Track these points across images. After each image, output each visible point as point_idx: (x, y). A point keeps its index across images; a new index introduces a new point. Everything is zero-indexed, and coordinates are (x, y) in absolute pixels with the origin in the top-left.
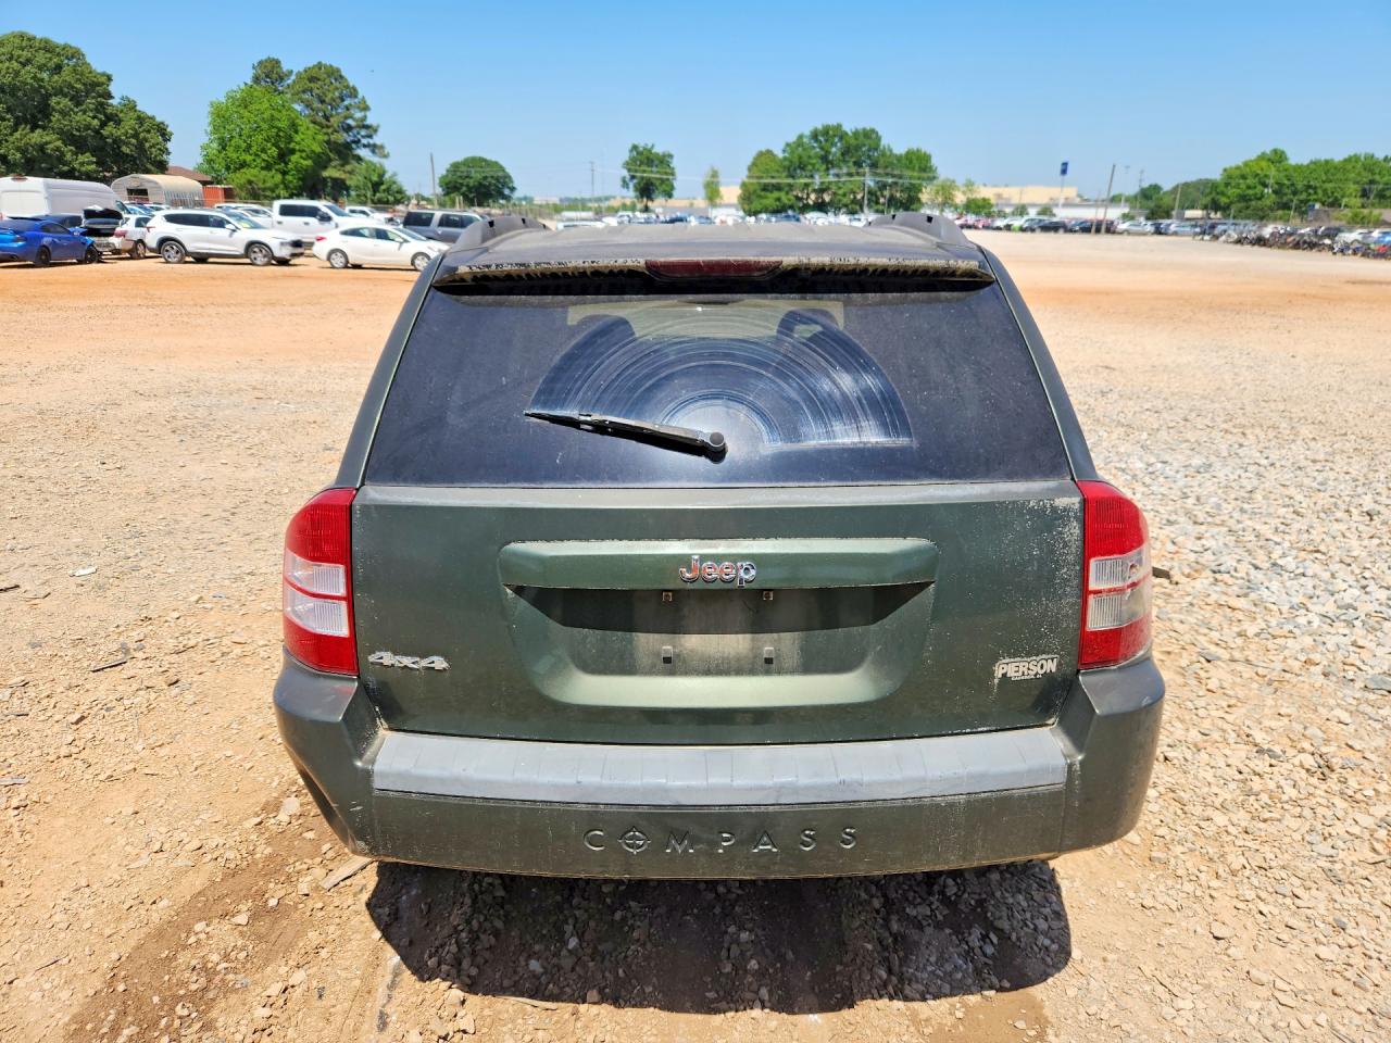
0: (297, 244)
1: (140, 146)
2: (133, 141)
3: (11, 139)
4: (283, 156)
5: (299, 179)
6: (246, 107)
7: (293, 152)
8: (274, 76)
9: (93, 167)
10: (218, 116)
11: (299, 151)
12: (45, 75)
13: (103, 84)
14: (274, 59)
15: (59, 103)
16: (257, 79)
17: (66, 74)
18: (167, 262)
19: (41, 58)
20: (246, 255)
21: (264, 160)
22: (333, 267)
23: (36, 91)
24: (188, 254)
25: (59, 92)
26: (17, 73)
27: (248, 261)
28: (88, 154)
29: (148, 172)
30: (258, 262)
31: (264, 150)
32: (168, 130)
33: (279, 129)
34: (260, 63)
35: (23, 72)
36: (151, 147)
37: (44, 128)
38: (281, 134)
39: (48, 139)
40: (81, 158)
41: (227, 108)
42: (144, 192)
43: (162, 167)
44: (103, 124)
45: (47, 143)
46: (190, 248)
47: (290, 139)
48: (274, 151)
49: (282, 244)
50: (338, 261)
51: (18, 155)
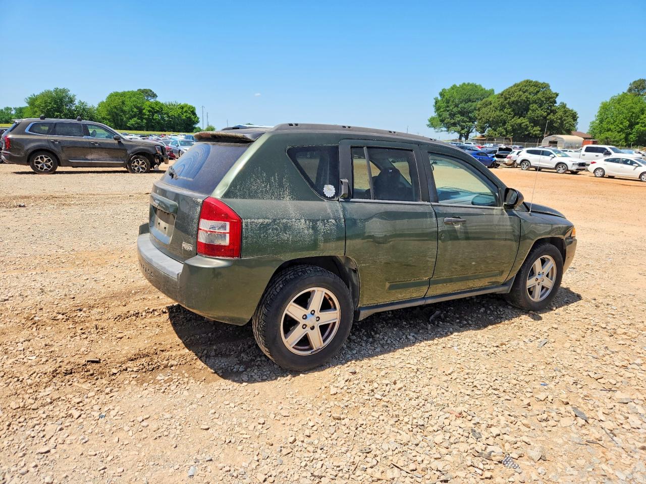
0: (583, 164)
1: (562, 123)
2: (559, 121)
3: (510, 122)
4: (631, 126)
5: (637, 137)
6: (619, 103)
7: (638, 123)
8: (640, 88)
9: (539, 132)
10: (603, 109)
11: (641, 123)
12: (531, 96)
13: (554, 97)
14: (642, 80)
15: (533, 107)
16: (630, 90)
17: (539, 95)
18: (522, 169)
19: (532, 89)
20: (555, 168)
21: (620, 128)
22: (596, 176)
23: (525, 102)
24: (531, 167)
25: (535, 102)
26: (520, 96)
27: (555, 171)
28: (538, 127)
29: (562, 134)
30: (559, 172)
31: (622, 123)
32: (577, 116)
33: (633, 113)
34: (635, 82)
35: (523, 95)
36: (566, 123)
37: (524, 117)
38: (634, 115)
39: (524, 121)
40: (535, 128)
41: (610, 104)
42: (556, 143)
43: (569, 132)
44: (548, 114)
45: (523, 123)
46: (532, 164)
47: (638, 117)
48: (627, 123)
49: (573, 164)
50: (599, 173)
51: (511, 127)
